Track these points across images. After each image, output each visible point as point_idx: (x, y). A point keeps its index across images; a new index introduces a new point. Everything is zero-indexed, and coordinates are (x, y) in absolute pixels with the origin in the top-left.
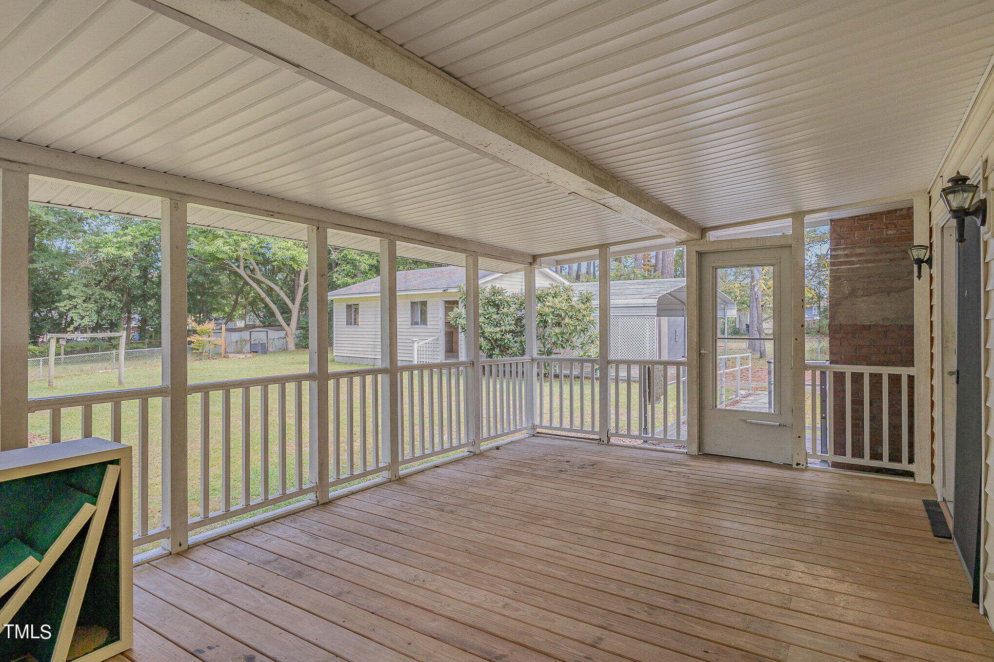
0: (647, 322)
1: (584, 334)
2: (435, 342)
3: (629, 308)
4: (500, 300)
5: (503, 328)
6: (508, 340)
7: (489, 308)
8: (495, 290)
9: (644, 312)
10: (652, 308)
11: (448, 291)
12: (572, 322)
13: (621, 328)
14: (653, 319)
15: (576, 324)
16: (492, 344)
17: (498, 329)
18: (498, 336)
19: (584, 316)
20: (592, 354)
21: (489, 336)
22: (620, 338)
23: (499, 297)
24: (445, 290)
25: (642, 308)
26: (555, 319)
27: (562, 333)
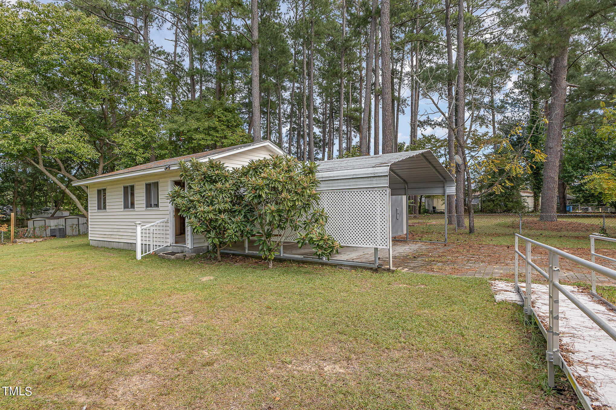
0: (378, 195)
1: (305, 211)
2: (164, 224)
3: (356, 180)
4: (217, 175)
5: (217, 206)
6: (223, 221)
7: (206, 184)
8: (213, 164)
9: (375, 183)
10: (383, 178)
11: (171, 169)
12: (289, 197)
13: (348, 204)
14: (384, 191)
15: (294, 199)
16: (207, 226)
17: (211, 208)
18: (211, 216)
19: (304, 188)
20: (314, 236)
21: (202, 216)
22: (347, 216)
23: (216, 172)
24: (166, 168)
25: (372, 179)
26: (271, 194)
27: (279, 211)
